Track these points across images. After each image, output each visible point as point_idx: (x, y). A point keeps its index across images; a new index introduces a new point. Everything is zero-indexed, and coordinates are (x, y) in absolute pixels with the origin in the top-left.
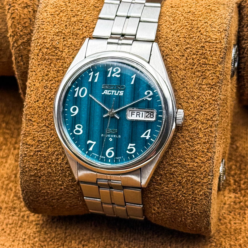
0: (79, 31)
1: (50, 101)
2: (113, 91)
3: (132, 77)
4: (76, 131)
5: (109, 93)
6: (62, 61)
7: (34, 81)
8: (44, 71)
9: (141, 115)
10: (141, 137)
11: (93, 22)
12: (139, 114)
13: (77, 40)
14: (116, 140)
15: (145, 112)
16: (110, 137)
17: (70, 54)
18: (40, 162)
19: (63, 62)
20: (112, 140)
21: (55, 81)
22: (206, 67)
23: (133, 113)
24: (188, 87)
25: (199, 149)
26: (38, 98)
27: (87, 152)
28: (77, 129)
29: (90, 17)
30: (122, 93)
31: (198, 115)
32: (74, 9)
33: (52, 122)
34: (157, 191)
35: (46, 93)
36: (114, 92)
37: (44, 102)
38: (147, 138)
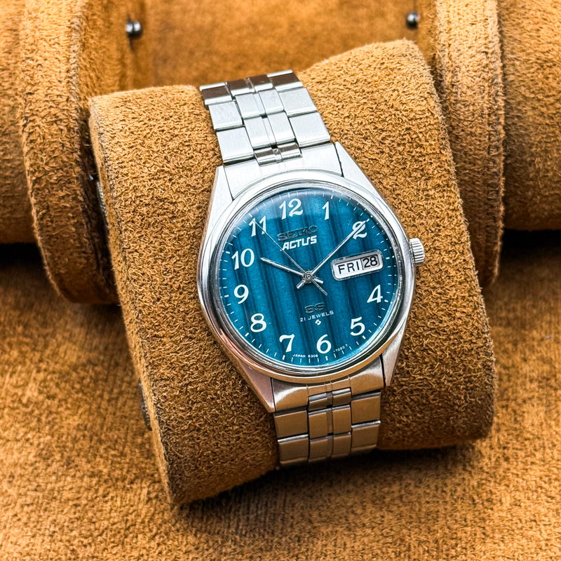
0: (191, 161)
1: (181, 293)
2: (298, 241)
3: (324, 208)
4: (255, 327)
5: (293, 245)
6: (180, 220)
7: (140, 267)
8: (153, 245)
9: (355, 267)
10: (368, 301)
11: (206, 140)
12: (351, 265)
13: (194, 177)
14: (328, 321)
15: (361, 259)
16: (317, 319)
17: (191, 204)
18: (195, 403)
19: (183, 221)
20: (320, 322)
21: (179, 256)
22: (425, 160)
23: (341, 267)
24: (407, 200)
25: (456, 296)
26: (157, 294)
27: (284, 356)
28: (255, 322)
29: (198, 134)
30: (314, 240)
31: (437, 242)
32: (166, 128)
33: (197, 328)
34: (405, 387)
35: (170, 281)
36: (301, 242)
37: (171, 298)
38: (379, 301)
